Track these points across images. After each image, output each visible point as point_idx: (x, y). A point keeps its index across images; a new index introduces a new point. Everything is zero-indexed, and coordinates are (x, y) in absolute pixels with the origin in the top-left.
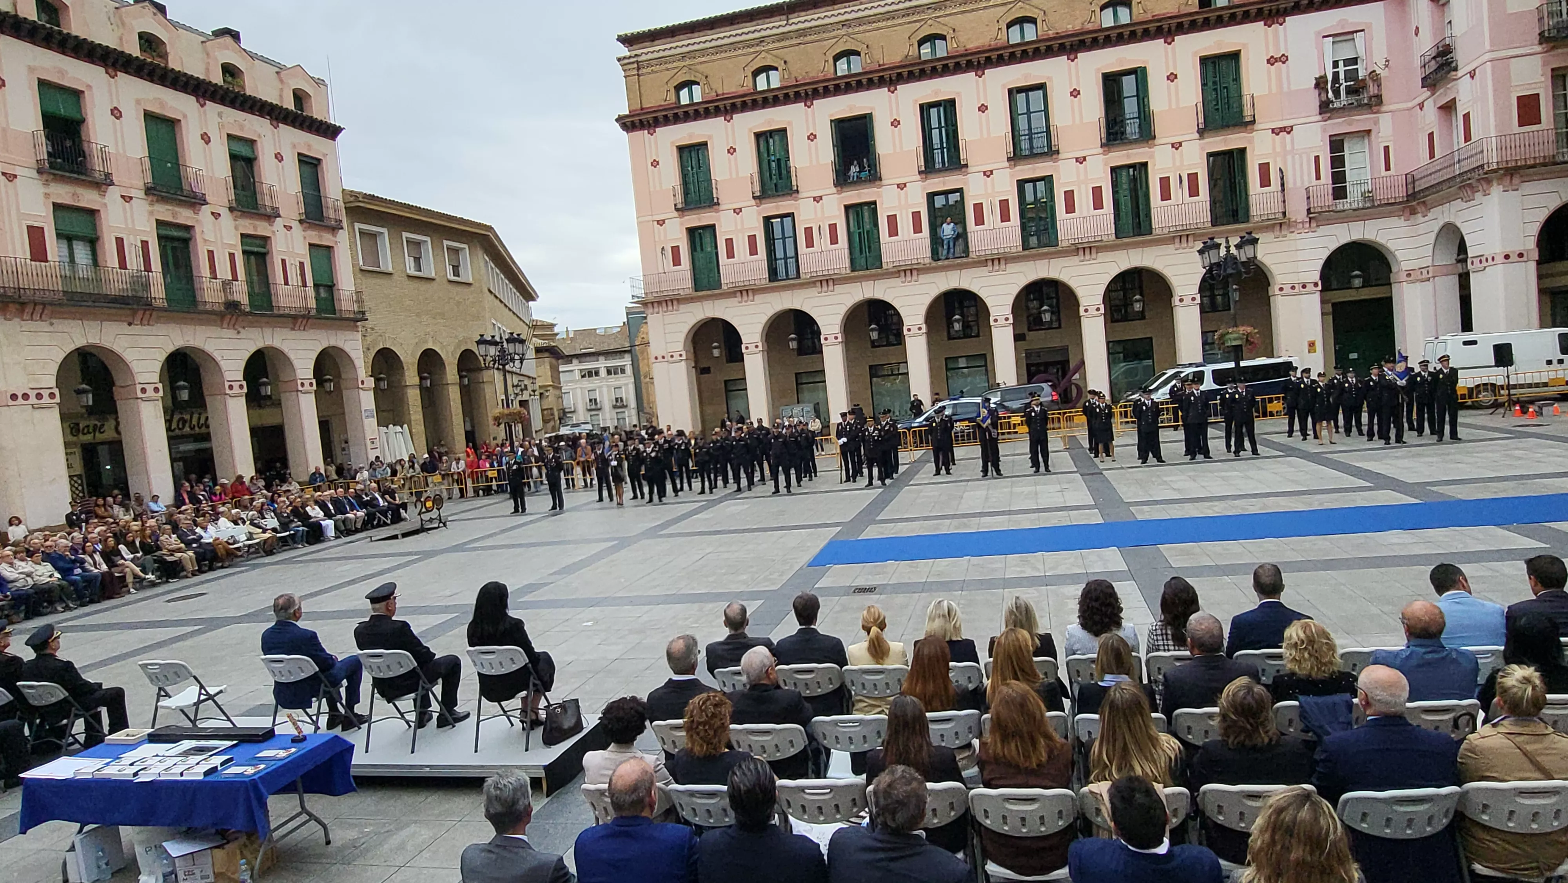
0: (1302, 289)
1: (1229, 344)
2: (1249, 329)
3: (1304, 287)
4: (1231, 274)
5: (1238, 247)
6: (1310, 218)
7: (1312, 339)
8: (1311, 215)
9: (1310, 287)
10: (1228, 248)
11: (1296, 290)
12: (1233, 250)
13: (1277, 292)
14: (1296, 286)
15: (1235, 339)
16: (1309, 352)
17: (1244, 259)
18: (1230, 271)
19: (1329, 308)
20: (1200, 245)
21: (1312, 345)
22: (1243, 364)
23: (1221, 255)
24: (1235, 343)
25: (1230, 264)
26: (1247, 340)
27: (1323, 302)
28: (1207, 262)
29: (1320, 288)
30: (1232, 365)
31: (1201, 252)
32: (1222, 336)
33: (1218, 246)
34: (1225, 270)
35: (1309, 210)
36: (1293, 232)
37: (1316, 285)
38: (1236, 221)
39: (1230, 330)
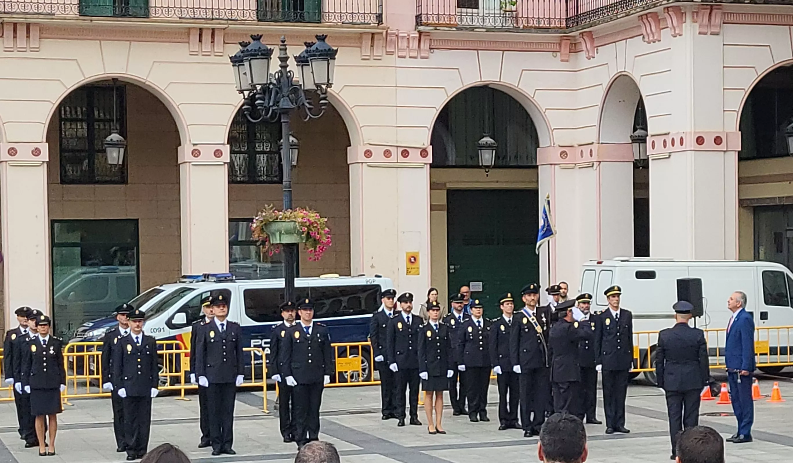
0: (401, 159)
1: (276, 240)
2: (313, 216)
3: (405, 153)
4: (286, 111)
5: (302, 61)
6: (420, 33)
7: (413, 250)
8: (421, 28)
9: (415, 156)
10: (284, 60)
11: (393, 159)
12: (292, 65)
13: (362, 158)
14: (393, 150)
15: (288, 232)
16: (408, 273)
17: (310, 86)
18: (285, 103)
19: (442, 198)
20: (235, 50)
21: (413, 259)
22: (299, 283)
23: (272, 71)
24: (287, 240)
25: (285, 91)
26: (308, 236)
27: (433, 186)
28: (246, 84)
29: (429, 159)
30: (280, 283)
31: (237, 61)
32: (266, 224)
33: (267, 54)
34: (276, 103)
35: (418, 17)
36: (392, 53)
37: (424, 153)
38: (300, 19)
39: (281, 215)
